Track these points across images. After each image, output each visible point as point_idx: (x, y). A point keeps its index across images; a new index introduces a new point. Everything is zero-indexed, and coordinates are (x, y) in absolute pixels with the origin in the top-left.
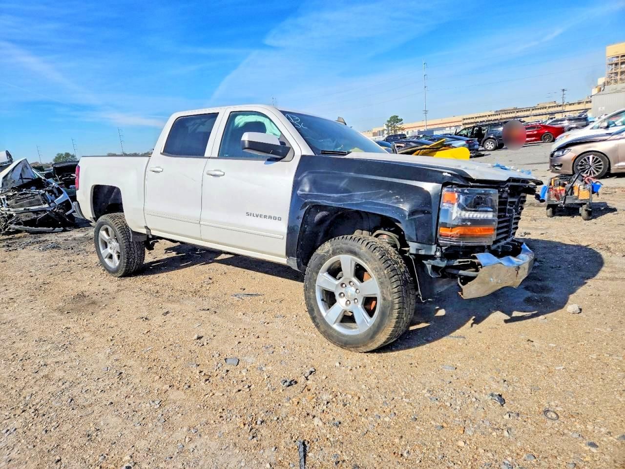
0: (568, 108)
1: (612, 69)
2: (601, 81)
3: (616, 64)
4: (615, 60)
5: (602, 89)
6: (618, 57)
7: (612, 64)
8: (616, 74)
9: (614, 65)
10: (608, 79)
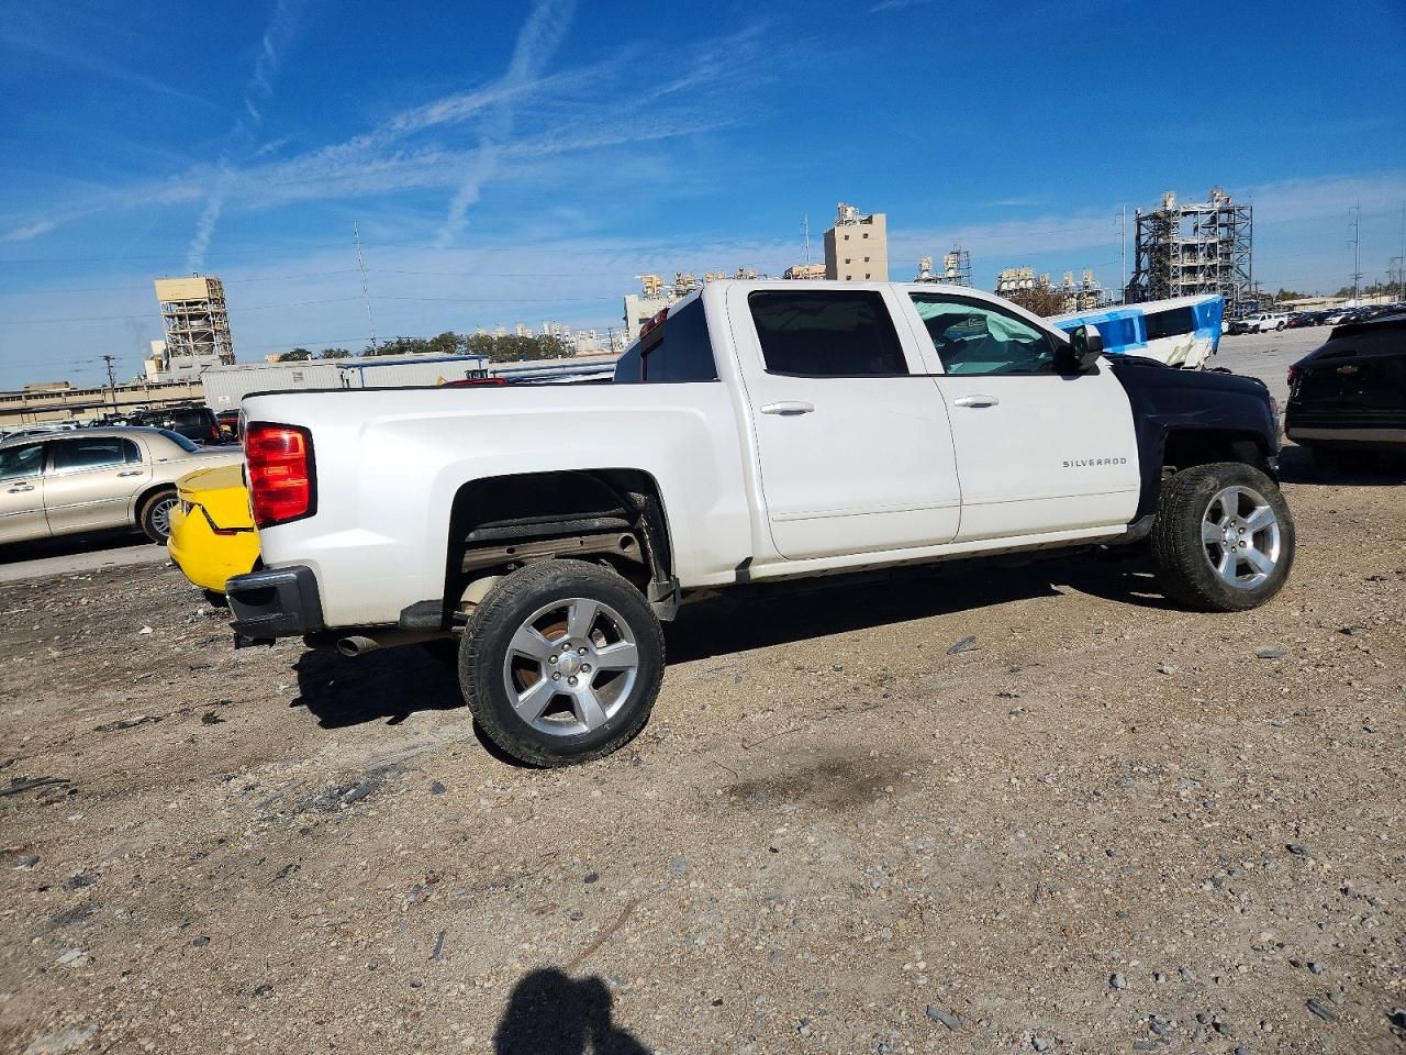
0: (121, 397)
1: (175, 327)
2: (159, 347)
3: (181, 318)
4: (176, 310)
5: (165, 363)
6: (179, 304)
7: (173, 317)
8: (185, 336)
9: (176, 319)
10: (171, 345)
